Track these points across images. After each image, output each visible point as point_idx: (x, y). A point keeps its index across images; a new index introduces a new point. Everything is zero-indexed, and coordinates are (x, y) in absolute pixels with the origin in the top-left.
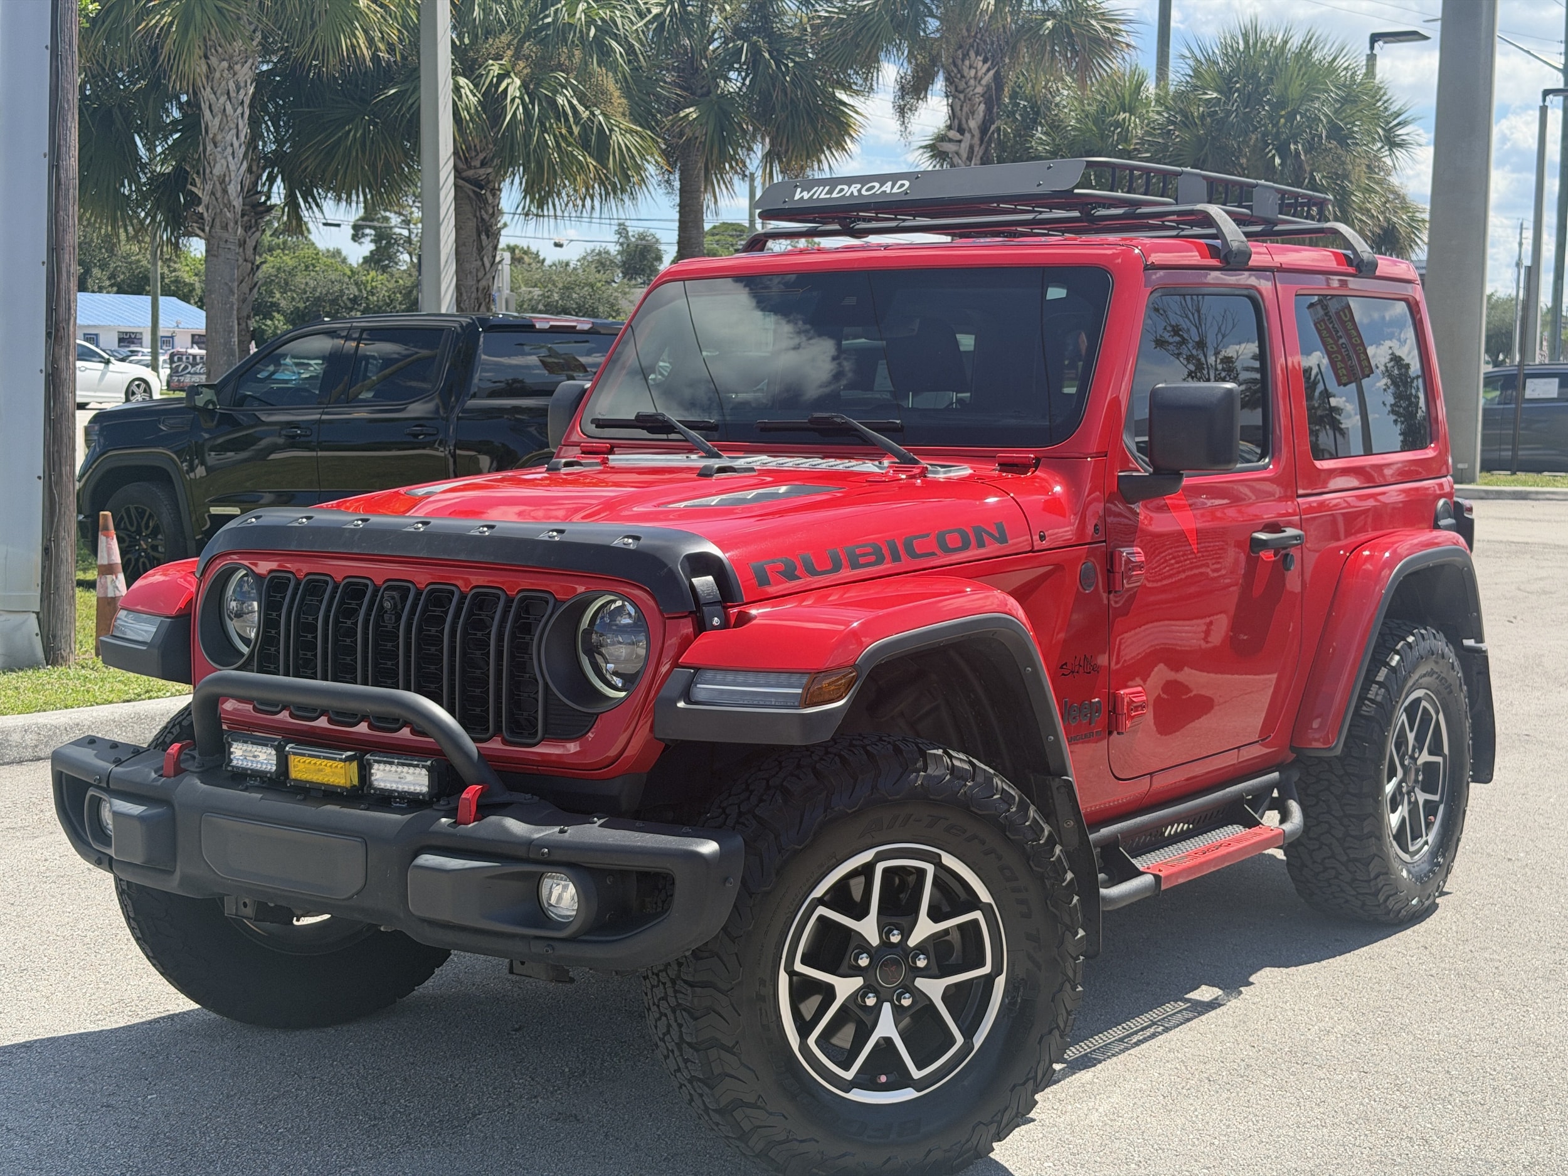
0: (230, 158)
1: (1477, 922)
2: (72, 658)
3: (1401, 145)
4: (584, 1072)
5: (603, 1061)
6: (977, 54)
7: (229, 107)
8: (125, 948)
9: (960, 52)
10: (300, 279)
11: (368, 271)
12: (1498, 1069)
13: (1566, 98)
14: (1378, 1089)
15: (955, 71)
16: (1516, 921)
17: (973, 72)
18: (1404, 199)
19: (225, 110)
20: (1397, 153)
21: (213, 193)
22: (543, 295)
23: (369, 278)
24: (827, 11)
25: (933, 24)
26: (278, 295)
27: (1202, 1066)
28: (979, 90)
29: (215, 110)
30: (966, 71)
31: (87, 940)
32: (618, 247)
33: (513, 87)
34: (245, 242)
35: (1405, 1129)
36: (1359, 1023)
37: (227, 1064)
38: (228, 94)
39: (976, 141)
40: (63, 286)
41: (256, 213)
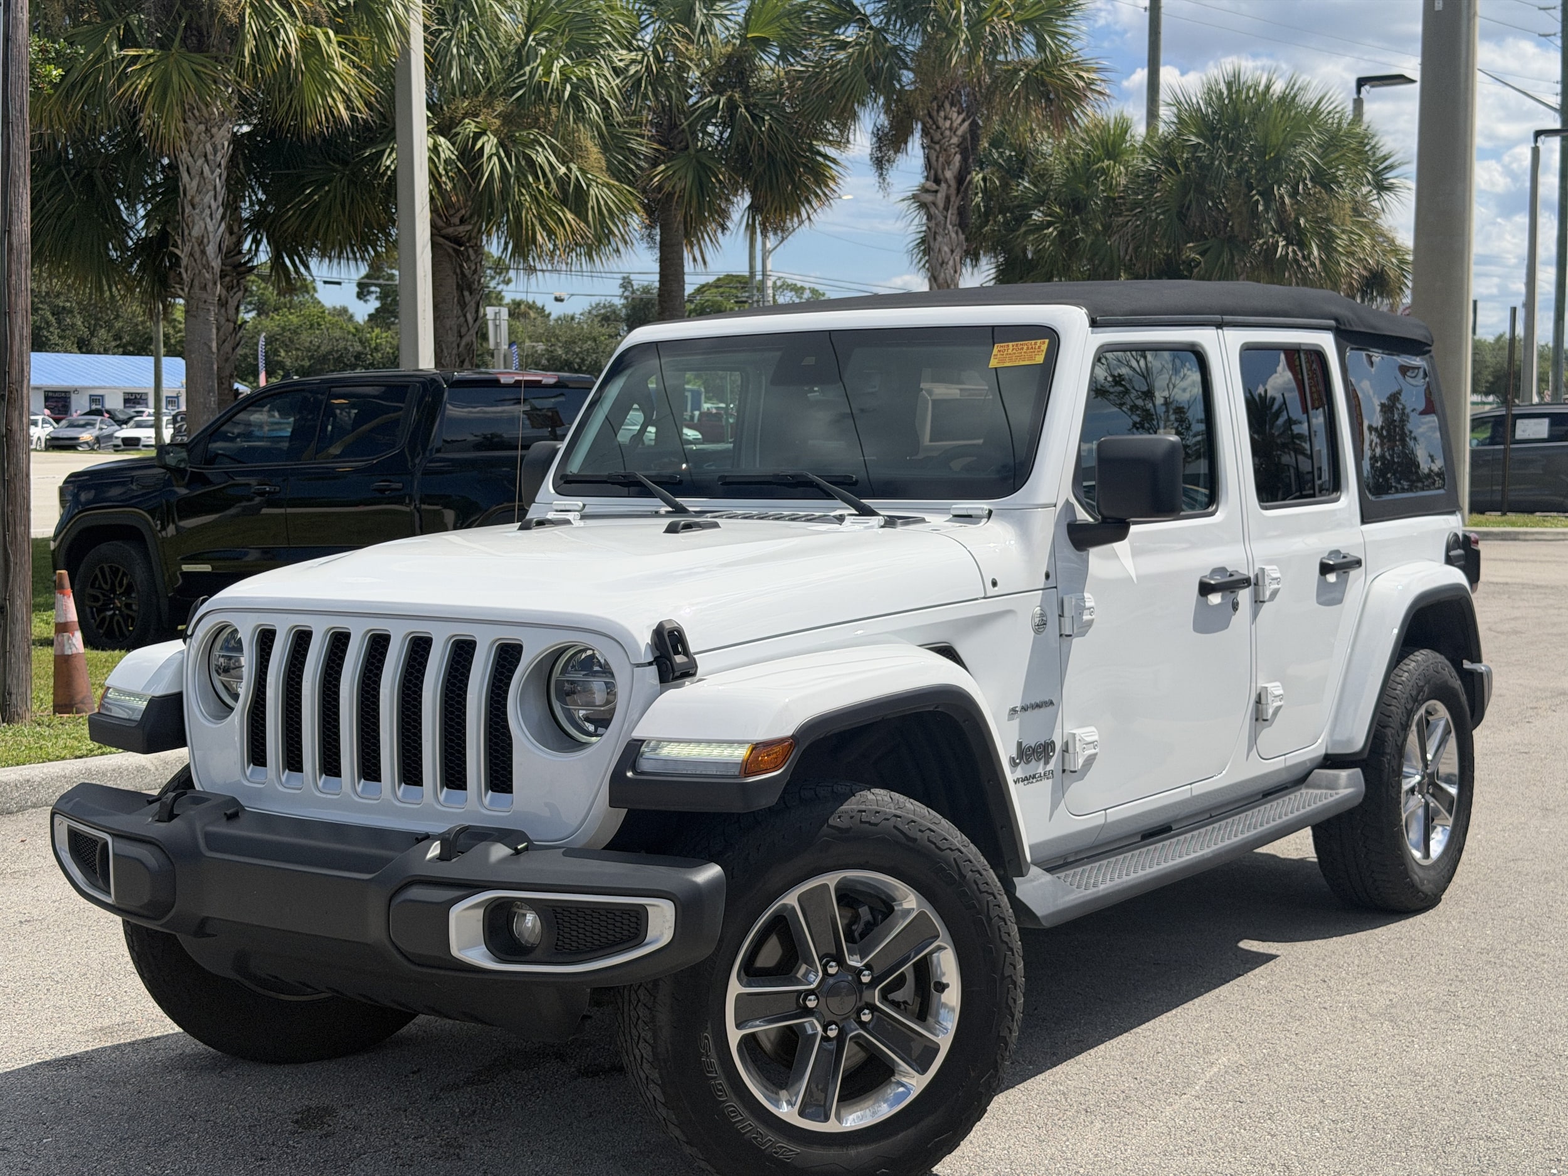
0: (208, 220)
1: (1381, 956)
2: (28, 715)
3: (1390, 188)
4: (474, 1112)
5: (495, 1101)
6: (952, 104)
7: (206, 169)
8: (44, 997)
9: (935, 104)
10: (305, 338)
11: (372, 328)
12: (1372, 1097)
13: (1563, 139)
14: (1250, 1118)
15: (931, 122)
16: (1418, 954)
17: (948, 124)
18: (1393, 241)
19: (202, 173)
20: (1386, 197)
21: (191, 255)
22: (547, 350)
23: (374, 335)
24: (802, 66)
25: (907, 76)
26: (283, 354)
27: (1081, 1099)
28: (955, 140)
29: (193, 172)
30: (941, 122)
31: (8, 990)
32: (623, 301)
33: (489, 143)
34: (227, 302)
35: (1269, 1156)
36: (1243, 1054)
37: (126, 1108)
38: (206, 156)
39: (953, 191)
40: (16, 349)
41: (239, 274)
